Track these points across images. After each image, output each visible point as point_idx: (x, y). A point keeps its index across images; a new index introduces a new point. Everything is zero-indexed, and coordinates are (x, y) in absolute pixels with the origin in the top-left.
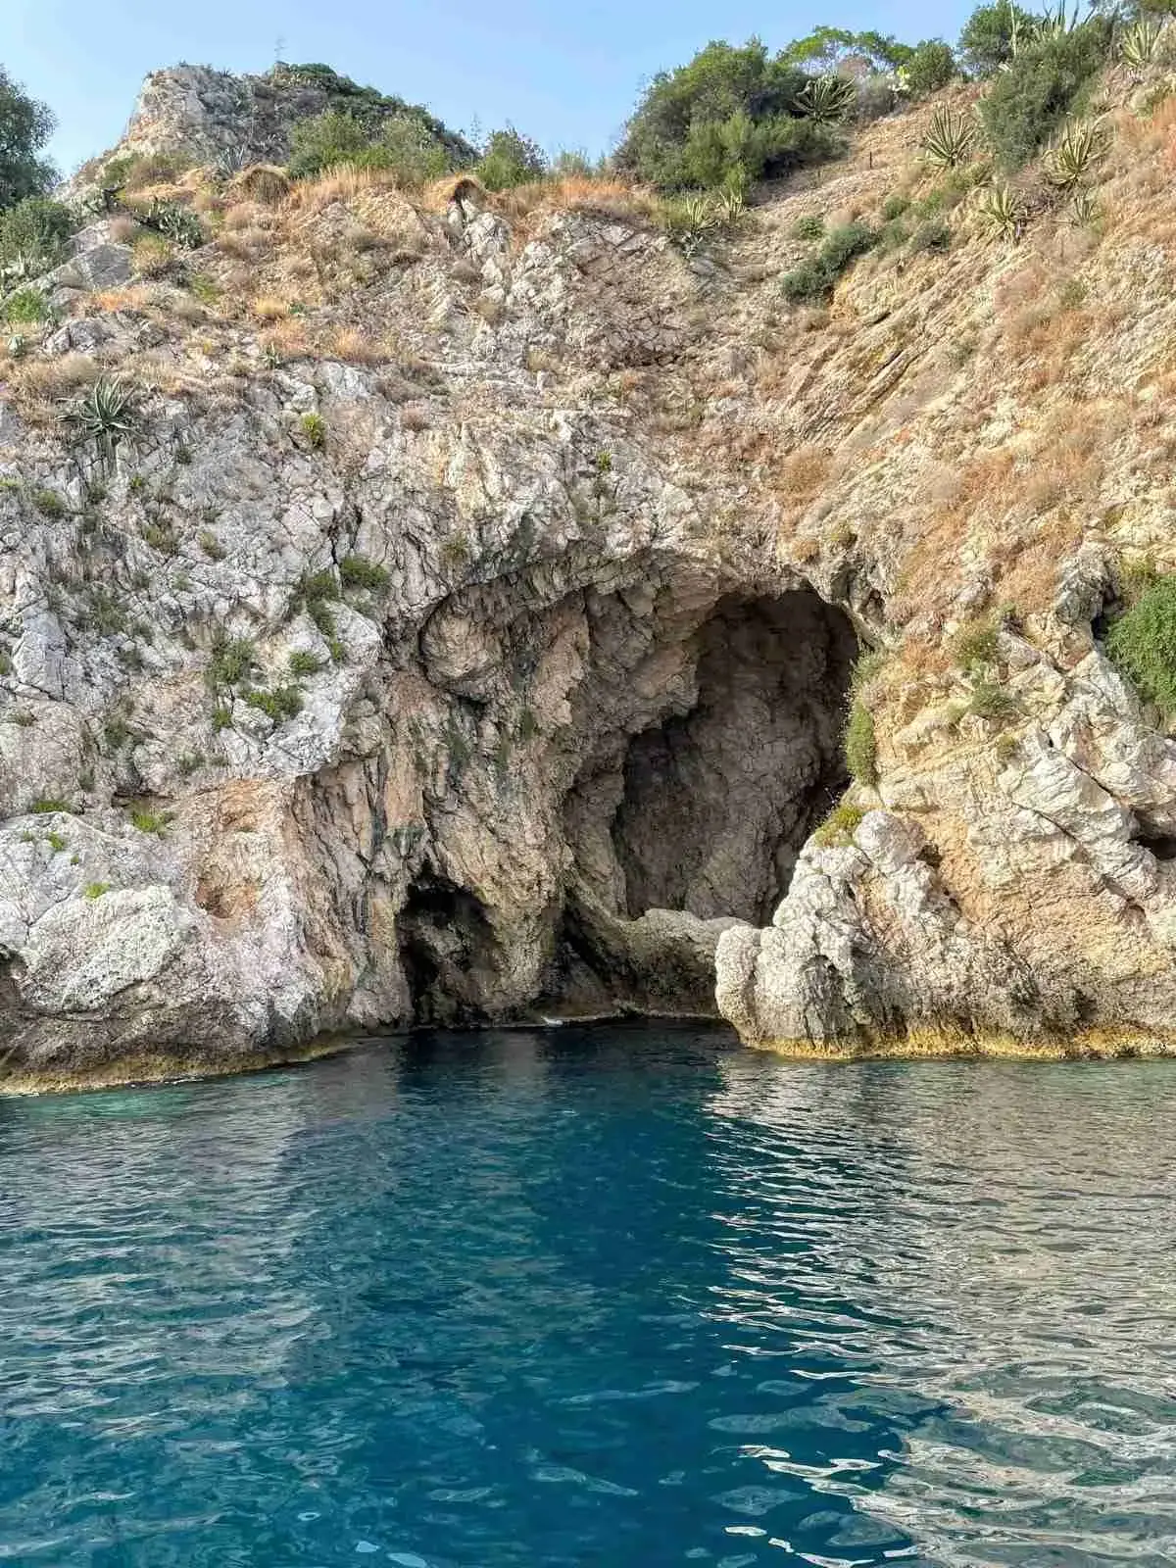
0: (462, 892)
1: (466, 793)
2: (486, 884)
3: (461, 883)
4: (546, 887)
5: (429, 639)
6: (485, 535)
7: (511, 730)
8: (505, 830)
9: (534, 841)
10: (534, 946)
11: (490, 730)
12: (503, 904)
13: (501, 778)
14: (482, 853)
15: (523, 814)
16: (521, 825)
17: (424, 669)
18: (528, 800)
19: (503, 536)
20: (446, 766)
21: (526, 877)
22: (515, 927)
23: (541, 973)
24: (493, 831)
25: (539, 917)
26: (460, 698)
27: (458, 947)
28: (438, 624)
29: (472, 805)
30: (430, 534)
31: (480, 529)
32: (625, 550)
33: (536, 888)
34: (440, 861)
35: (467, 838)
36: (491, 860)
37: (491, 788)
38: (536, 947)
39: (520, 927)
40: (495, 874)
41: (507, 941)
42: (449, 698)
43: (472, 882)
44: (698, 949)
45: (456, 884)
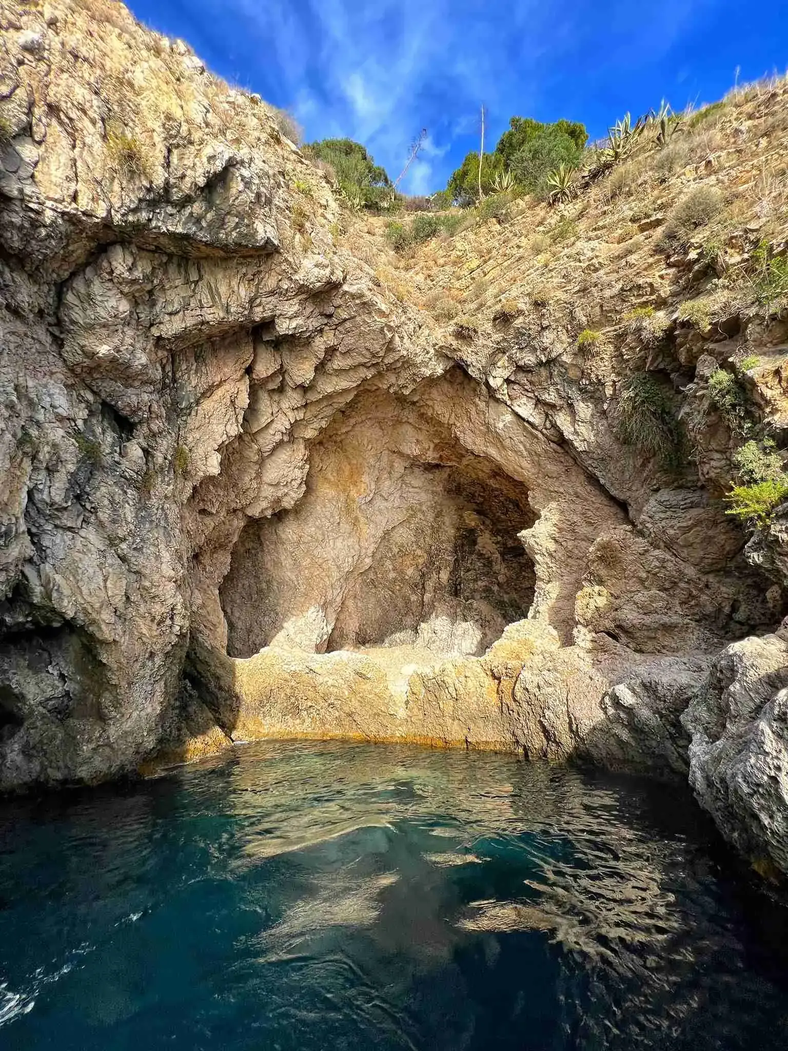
0: (70, 626)
1: (94, 511)
2: (106, 616)
3: (70, 614)
4: (178, 620)
5: (70, 298)
6: (174, 159)
7: (160, 460)
8: (139, 561)
9: (172, 573)
10: (157, 687)
11: (135, 451)
12: (124, 641)
13: (142, 506)
14: (105, 581)
15: (162, 546)
16: (158, 557)
17: (59, 343)
18: (168, 535)
19: (200, 171)
20: (71, 468)
21: (158, 609)
22: (138, 665)
23: (162, 716)
24: (123, 559)
25: (167, 655)
26: (104, 404)
27: (59, 692)
28: (88, 283)
29: (101, 525)
30: (94, 122)
31: (169, 151)
32: (322, 272)
33: (168, 622)
34: (45, 586)
35: (89, 563)
36: (116, 589)
37: (129, 512)
38: (160, 688)
39: (143, 666)
40: (120, 605)
41: (124, 684)
42: (90, 397)
43: (86, 613)
44: (320, 679)
45: (61, 615)
